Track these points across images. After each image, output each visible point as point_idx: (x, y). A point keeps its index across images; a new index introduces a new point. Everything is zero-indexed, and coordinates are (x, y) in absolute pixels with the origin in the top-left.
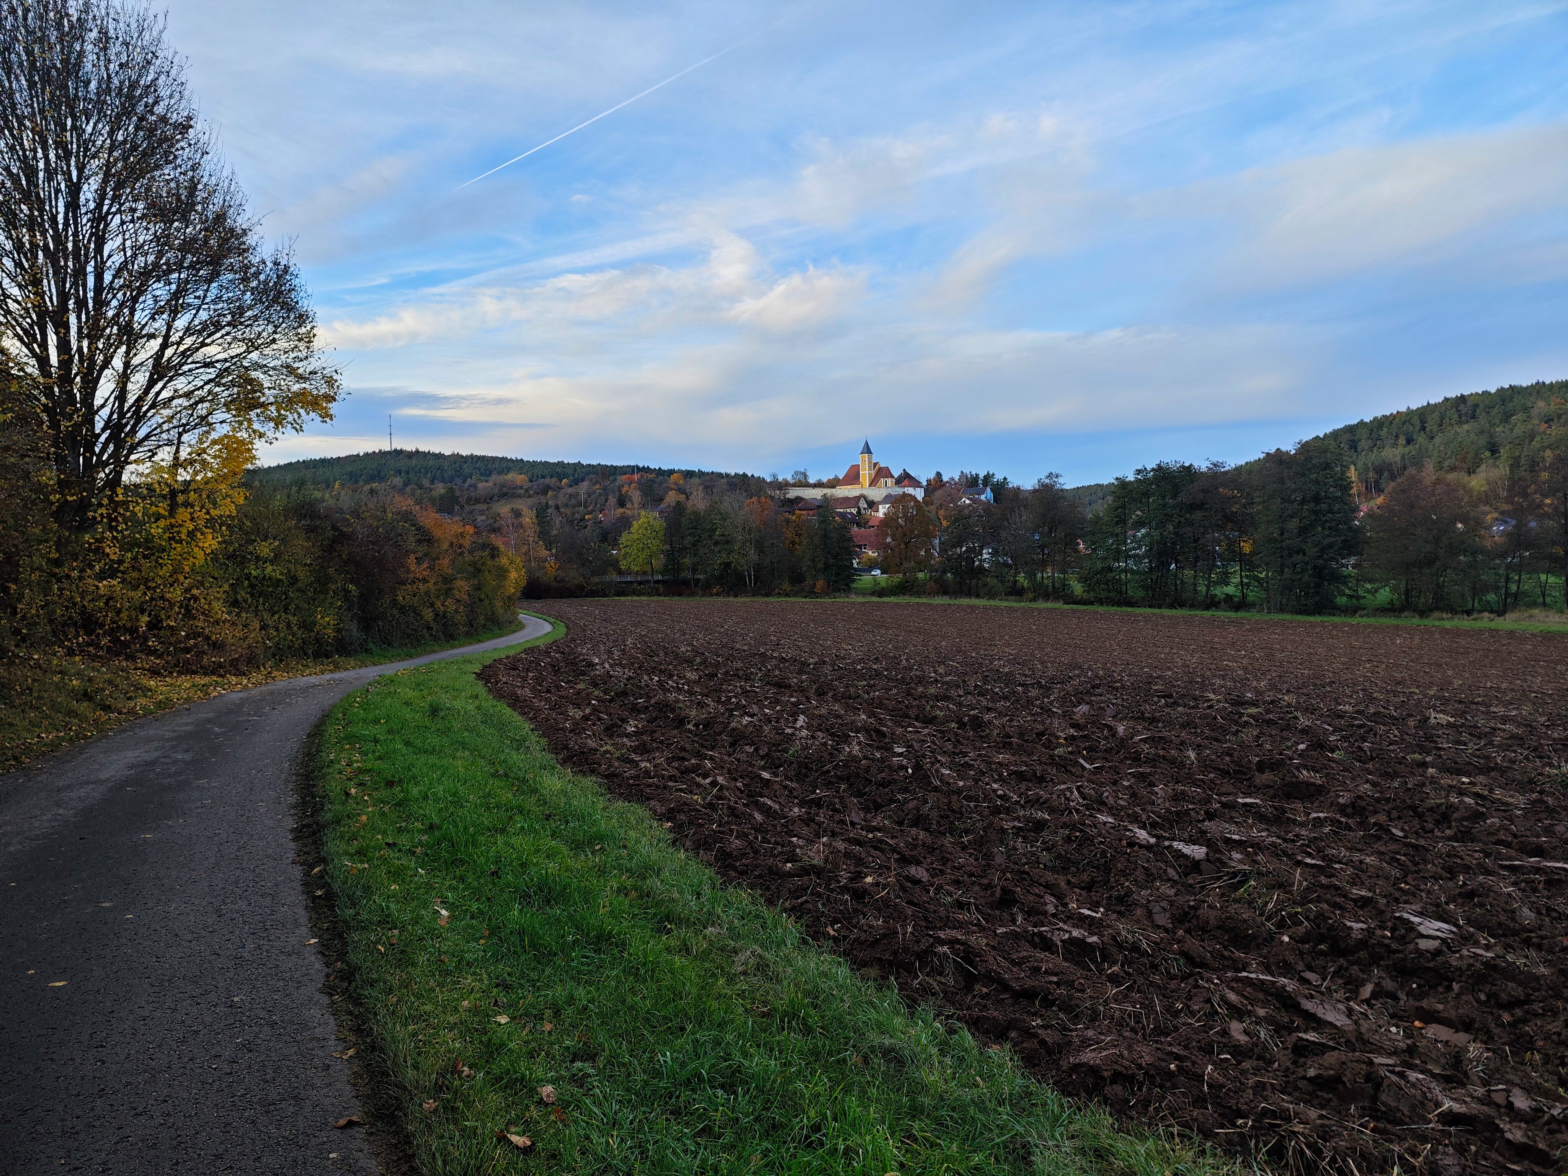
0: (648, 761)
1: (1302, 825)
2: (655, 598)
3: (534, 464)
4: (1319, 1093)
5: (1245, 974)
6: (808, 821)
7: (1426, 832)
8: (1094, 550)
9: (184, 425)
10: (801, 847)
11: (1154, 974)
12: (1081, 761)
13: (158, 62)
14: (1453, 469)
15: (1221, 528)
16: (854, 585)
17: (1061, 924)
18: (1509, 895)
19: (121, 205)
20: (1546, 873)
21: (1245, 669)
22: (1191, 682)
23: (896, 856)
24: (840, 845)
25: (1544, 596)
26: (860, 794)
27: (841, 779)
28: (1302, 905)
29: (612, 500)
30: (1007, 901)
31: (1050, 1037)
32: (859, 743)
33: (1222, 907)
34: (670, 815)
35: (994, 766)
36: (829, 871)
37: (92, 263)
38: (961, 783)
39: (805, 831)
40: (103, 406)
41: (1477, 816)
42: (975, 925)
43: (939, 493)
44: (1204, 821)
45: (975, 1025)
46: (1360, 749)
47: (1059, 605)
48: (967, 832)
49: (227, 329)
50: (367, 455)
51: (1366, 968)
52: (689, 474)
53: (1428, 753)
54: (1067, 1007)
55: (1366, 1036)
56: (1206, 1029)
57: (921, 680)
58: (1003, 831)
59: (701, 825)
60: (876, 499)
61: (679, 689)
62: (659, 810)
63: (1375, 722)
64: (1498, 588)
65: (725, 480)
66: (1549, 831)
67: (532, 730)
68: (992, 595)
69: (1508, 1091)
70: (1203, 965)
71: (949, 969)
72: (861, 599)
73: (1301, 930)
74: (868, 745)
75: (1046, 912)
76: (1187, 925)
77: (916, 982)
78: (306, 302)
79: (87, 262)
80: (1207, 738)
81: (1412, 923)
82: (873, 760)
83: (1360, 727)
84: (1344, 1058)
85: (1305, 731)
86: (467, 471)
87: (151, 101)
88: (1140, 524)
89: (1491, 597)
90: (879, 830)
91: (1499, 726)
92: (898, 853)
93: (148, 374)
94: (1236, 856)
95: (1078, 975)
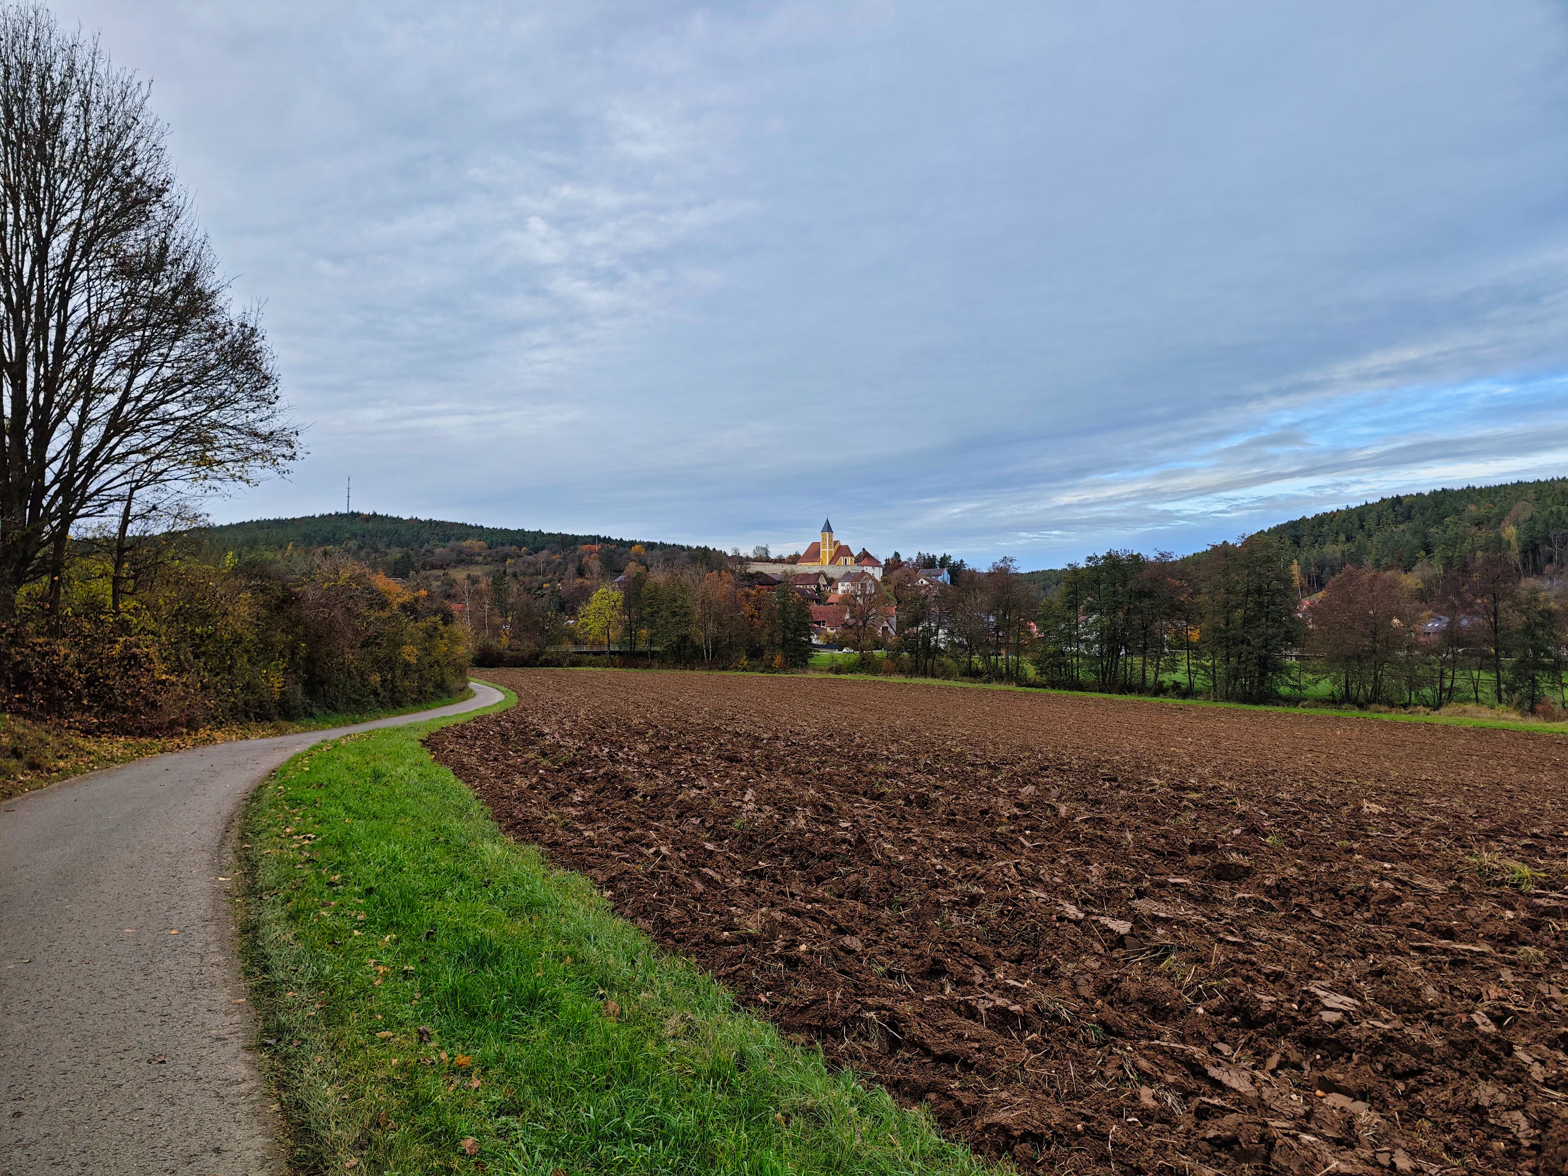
0: (593, 830)
1: (1227, 905)
2: (611, 669)
3: (493, 532)
4: (1217, 1154)
5: (1157, 1042)
6: (749, 891)
7: (1346, 914)
8: (1048, 633)
9: (137, 481)
10: (739, 916)
11: (1072, 1041)
12: (1021, 839)
13: (139, 127)
14: (1388, 568)
15: (1169, 616)
16: (810, 661)
17: (987, 994)
18: (1415, 973)
19: (89, 262)
20: (1452, 954)
21: (1191, 756)
22: (1137, 767)
23: (833, 927)
24: (778, 915)
25: (1476, 692)
26: (803, 867)
27: (784, 851)
28: (1219, 978)
29: (572, 569)
30: (936, 971)
31: (967, 1099)
32: (805, 817)
33: (1143, 980)
34: (611, 883)
35: (936, 842)
36: (765, 940)
37: (56, 317)
38: (901, 858)
39: (745, 901)
40: (54, 459)
41: (1394, 900)
42: (904, 994)
43: (897, 573)
44: (1134, 899)
45: (895, 1086)
46: (1292, 834)
47: (1013, 687)
48: (904, 905)
49: (189, 386)
50: (322, 517)
51: (1273, 1037)
52: (651, 546)
53: (1356, 840)
54: (985, 1071)
55: (1267, 1103)
56: (1116, 1094)
57: (872, 757)
58: (938, 904)
59: (641, 894)
60: (835, 577)
61: (629, 761)
62: (600, 879)
63: (1311, 810)
64: (1433, 683)
65: (686, 553)
66: (1461, 915)
67: (477, 798)
68: (947, 674)
69: (1391, 1153)
70: (1120, 1034)
71: (875, 1034)
72: (818, 676)
73: (1215, 1003)
74: (815, 819)
75: (974, 983)
76: (1109, 997)
77: (841, 1047)
78: (271, 364)
79: (50, 315)
80: (1146, 820)
81: (1317, 996)
82: (818, 834)
83: (1295, 813)
84: (1241, 1120)
85: (1241, 817)
86: (425, 535)
87: (129, 164)
88: (1090, 610)
89: (1427, 691)
90: (818, 901)
91: (1428, 816)
92: (835, 924)
93: (104, 428)
94: (1160, 931)
95: (998, 1042)
